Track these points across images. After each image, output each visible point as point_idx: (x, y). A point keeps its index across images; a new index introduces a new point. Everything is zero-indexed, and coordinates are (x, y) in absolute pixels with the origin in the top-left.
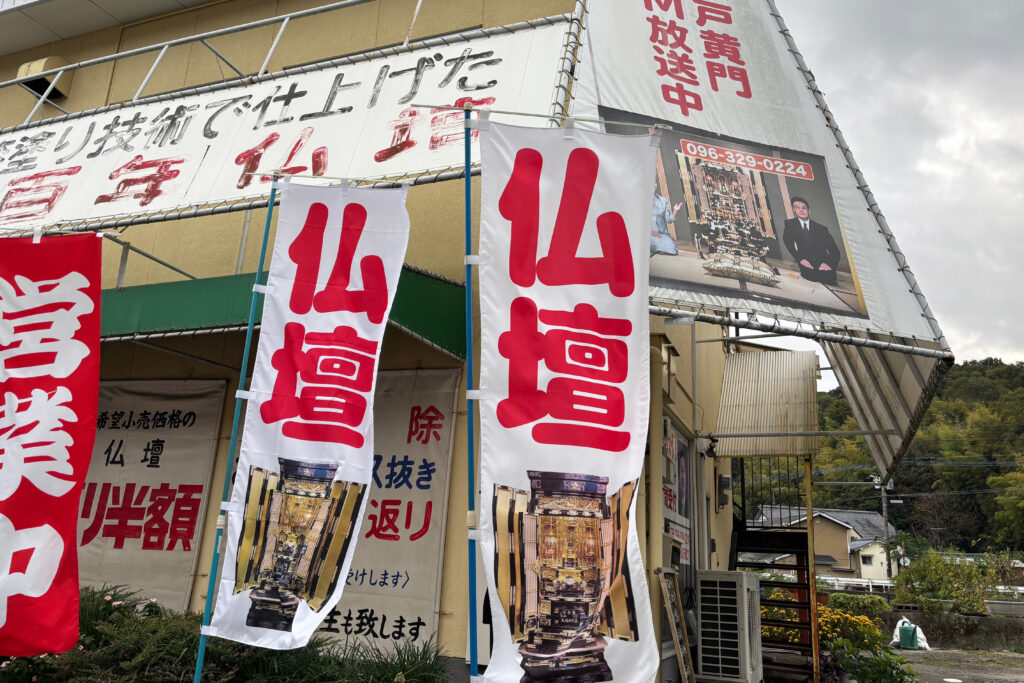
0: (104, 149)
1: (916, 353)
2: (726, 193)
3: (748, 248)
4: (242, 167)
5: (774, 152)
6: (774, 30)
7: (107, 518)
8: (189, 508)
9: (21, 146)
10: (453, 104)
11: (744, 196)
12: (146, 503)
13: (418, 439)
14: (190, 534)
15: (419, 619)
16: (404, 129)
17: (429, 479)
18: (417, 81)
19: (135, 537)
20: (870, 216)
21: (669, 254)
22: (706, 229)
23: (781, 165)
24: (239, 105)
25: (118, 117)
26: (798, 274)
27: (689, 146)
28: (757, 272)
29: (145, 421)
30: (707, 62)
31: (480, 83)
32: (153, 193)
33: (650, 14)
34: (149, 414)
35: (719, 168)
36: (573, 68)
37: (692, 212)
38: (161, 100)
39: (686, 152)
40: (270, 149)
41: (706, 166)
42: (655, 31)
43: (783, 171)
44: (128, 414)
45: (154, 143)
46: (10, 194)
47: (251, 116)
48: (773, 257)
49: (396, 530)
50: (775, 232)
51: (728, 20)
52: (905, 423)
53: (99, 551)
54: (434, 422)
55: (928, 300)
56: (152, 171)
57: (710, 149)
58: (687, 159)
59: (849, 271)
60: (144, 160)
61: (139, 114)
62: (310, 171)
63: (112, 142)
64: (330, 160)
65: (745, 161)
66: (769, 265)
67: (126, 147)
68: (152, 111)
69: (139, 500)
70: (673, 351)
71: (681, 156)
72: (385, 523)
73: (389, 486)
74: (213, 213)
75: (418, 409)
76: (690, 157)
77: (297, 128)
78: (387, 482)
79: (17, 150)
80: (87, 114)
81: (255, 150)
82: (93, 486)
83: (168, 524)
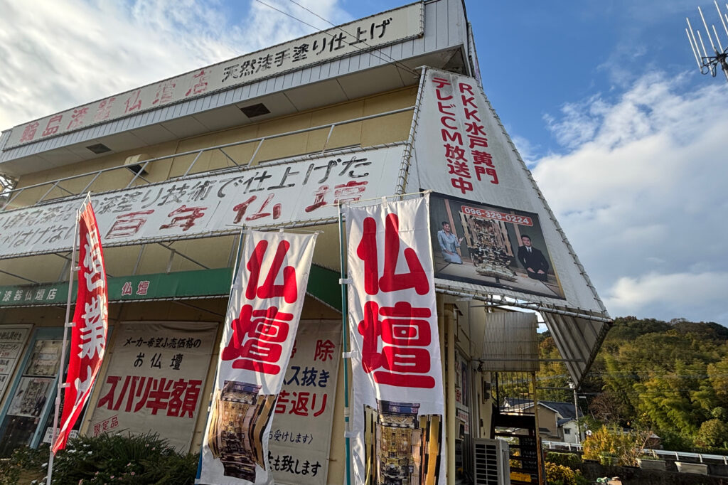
0: (166, 201)
1: (592, 320)
2: (487, 233)
3: (499, 261)
4: (237, 212)
5: (511, 212)
6: (510, 150)
7: (150, 397)
8: (194, 393)
9: (124, 198)
10: (346, 184)
11: (496, 234)
12: (171, 390)
13: (320, 358)
14: (193, 408)
15: (318, 462)
16: (320, 197)
17: (325, 381)
18: (328, 172)
19: (164, 409)
20: (563, 245)
21: (456, 263)
22: (477, 250)
23: (515, 218)
24: (237, 181)
25: (175, 186)
26: (527, 275)
27: (466, 209)
28: (504, 274)
29: (173, 344)
30: (475, 167)
31: (360, 174)
32: (190, 224)
33: (446, 143)
34: (176, 340)
35: (482, 220)
36: (407, 168)
37: (469, 242)
38: (197, 178)
39: (464, 212)
40: (251, 204)
41: (475, 219)
42: (448, 151)
43: (516, 221)
44: (165, 339)
45: (192, 199)
46: (117, 223)
47: (242, 187)
48: (513, 266)
49: (306, 410)
50: (513, 253)
51: (485, 145)
52: (587, 356)
53: (143, 416)
54: (329, 349)
55: (597, 290)
56: (190, 213)
57: (477, 210)
58: (465, 216)
59: (554, 274)
60: (187, 207)
61: (186, 184)
62: (272, 216)
63: (171, 198)
64: (282, 211)
65: (496, 216)
66: (511, 270)
67: (178, 201)
68: (192, 183)
69: (167, 389)
70: (459, 313)
71: (462, 214)
72: (300, 406)
73: (303, 385)
74: (220, 236)
75: (321, 341)
76: (467, 214)
77: (266, 193)
78: (302, 382)
79: (122, 201)
80: (159, 184)
81: (244, 204)
82: (143, 379)
83: (181, 402)
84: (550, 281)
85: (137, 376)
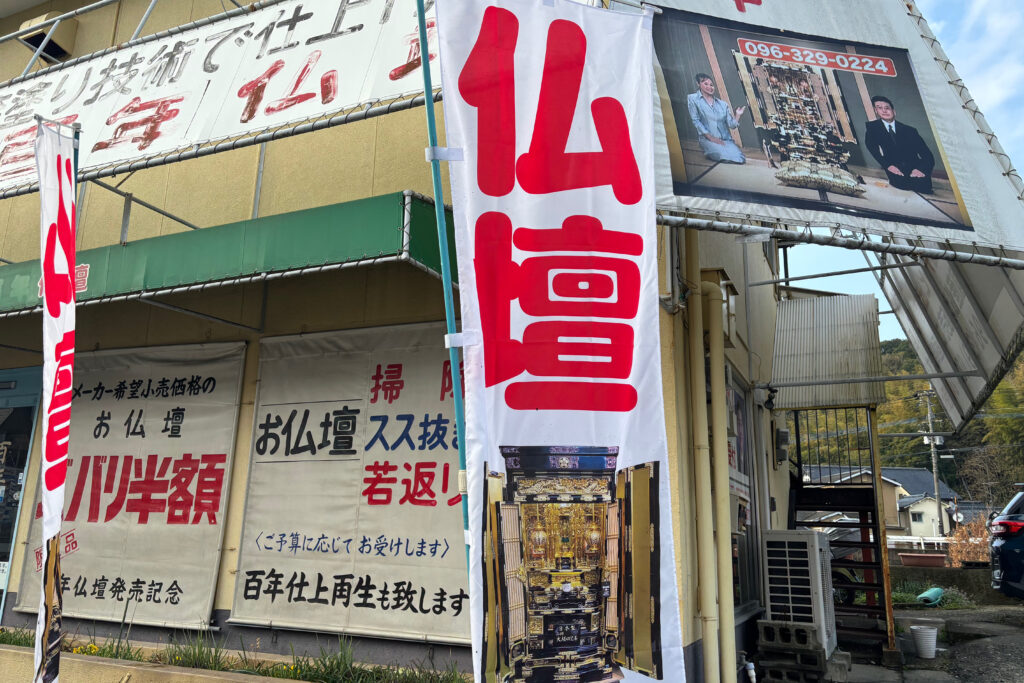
0: (101, 94)
2: (795, 94)
3: (826, 155)
4: (245, 100)
5: (848, 47)
7: (130, 492)
8: (213, 479)
9: (17, 99)
11: (816, 96)
12: (170, 475)
14: (215, 506)
15: (462, 591)
19: (159, 511)
20: (967, 114)
21: (731, 162)
22: (776, 135)
23: (858, 61)
24: (241, 34)
25: (115, 60)
26: (887, 182)
27: (747, 45)
28: (838, 181)
29: (163, 388)
32: (152, 135)
34: (168, 381)
35: (784, 67)
37: (758, 116)
38: (158, 38)
39: (745, 52)
40: (275, 77)
41: (770, 66)
43: (861, 68)
44: (146, 382)
45: (152, 83)
46: (7, 147)
47: (253, 45)
48: (856, 163)
49: (432, 494)
50: (855, 136)
53: (124, 527)
56: (151, 112)
57: (772, 48)
58: (746, 60)
60: (142, 102)
61: (136, 54)
62: (319, 97)
63: (109, 86)
64: (340, 83)
65: (814, 58)
66: (852, 172)
67: (123, 91)
68: (149, 50)
69: (162, 473)
70: (731, 289)
71: (740, 57)
72: (420, 488)
73: (422, 448)
74: (215, 151)
76: (750, 58)
77: (302, 53)
78: (420, 443)
79: (13, 105)
80: (83, 61)
81: (258, 81)
82: (114, 459)
83: (192, 496)
84: (937, 192)
85: (101, 455)
